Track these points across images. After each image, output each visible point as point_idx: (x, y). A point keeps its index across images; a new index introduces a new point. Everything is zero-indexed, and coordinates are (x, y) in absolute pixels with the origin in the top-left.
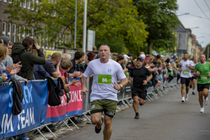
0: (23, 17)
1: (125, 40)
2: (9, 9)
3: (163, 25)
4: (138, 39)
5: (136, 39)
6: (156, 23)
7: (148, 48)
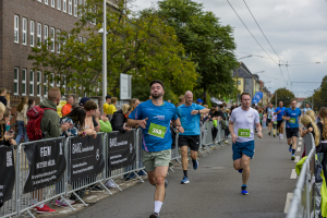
0: (51, 63)
2: (33, 54)
3: (219, 67)
6: (212, 63)
7: (204, 94)
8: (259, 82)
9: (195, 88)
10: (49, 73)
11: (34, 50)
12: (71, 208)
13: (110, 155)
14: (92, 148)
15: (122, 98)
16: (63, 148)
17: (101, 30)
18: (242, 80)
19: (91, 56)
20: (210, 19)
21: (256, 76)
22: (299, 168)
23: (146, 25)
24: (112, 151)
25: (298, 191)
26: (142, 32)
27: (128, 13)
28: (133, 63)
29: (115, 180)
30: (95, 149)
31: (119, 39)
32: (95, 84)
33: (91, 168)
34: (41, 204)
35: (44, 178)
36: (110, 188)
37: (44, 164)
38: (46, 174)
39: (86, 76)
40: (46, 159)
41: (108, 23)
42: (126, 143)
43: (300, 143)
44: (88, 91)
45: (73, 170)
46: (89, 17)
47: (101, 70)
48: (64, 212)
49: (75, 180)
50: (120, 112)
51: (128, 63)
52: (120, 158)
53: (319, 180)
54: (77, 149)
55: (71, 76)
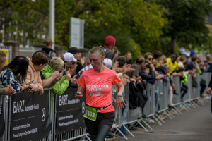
1: (133, 31)
4: (150, 29)
5: (147, 29)
7: (171, 44)
9: (161, 36)
14: (37, 107)
24: (60, 111)
32: (39, 29)
33: (35, 130)
39: (27, 20)
42: (78, 101)
45: (13, 132)
47: (47, 13)
51: (80, 5)
52: (71, 119)
54: (19, 107)
55: (10, 19)
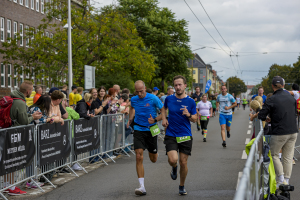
0: (20, 56)
1: (132, 75)
2: (4, 49)
3: (177, 58)
4: (145, 73)
7: (162, 83)
8: (212, 71)
9: (154, 78)
10: (18, 66)
11: (4, 45)
12: (40, 190)
13: (76, 140)
14: (59, 134)
15: (87, 87)
16: (32, 135)
17: (66, 26)
18: (196, 70)
19: (58, 50)
20: (167, 14)
21: (210, 66)
22: (249, 148)
23: (108, 20)
24: (78, 136)
25: (247, 170)
26: (104, 27)
27: (91, 9)
28: (96, 55)
29: (81, 163)
30: (62, 135)
31: (84, 33)
32: (61, 75)
33: (58, 152)
34: (13, 187)
35: (14, 162)
36: (76, 171)
37: (14, 150)
38: (16, 159)
39: (52, 68)
40: (17, 145)
41: (73, 19)
42: (91, 129)
43: (250, 127)
44: (55, 81)
45: (41, 154)
46: (55, 14)
47: (66, 63)
48: (34, 193)
49: (44, 164)
50: (83, 100)
51: (92, 55)
52: (85, 143)
53: (267, 160)
54: (45, 135)
55: (39, 68)
